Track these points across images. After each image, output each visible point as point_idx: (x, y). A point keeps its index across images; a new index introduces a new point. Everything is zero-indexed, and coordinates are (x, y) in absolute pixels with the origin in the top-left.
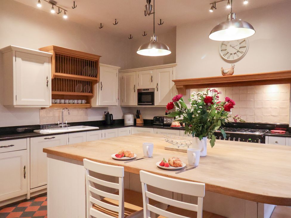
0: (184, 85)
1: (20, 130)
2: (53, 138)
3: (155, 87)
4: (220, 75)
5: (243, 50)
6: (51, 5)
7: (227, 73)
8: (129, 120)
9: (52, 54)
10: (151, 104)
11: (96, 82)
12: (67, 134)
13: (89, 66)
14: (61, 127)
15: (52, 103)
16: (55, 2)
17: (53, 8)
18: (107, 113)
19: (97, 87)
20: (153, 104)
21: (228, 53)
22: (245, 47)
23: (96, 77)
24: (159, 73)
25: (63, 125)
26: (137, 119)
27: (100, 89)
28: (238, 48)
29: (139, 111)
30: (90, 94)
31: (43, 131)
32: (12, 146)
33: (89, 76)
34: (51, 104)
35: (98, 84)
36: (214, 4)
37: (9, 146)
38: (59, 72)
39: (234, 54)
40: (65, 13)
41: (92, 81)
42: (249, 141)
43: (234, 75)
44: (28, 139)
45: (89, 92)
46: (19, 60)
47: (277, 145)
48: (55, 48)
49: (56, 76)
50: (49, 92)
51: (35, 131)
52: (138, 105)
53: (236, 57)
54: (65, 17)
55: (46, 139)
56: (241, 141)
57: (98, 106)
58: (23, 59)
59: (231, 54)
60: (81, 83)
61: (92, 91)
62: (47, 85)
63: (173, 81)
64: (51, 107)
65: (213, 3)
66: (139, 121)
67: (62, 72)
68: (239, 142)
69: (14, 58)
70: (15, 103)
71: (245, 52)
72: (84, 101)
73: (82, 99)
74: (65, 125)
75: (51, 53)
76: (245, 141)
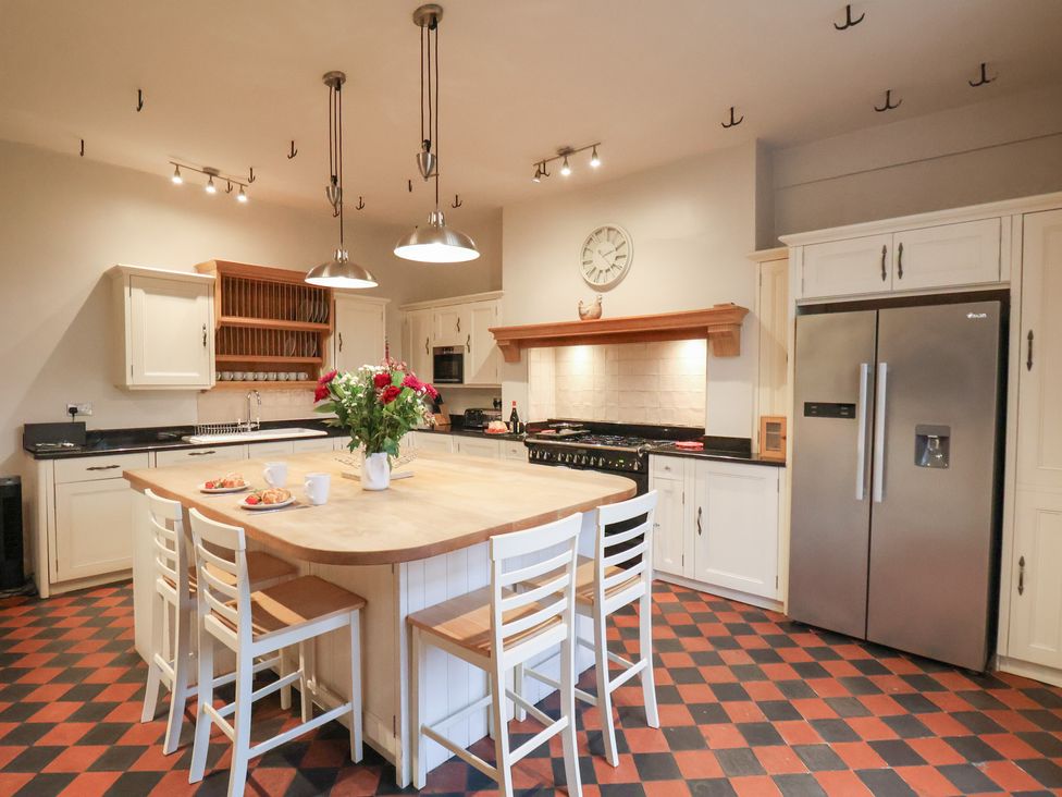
0: (512, 341)
1: (163, 435)
2: (210, 452)
3: (464, 343)
4: (576, 319)
5: (621, 263)
6: (208, 177)
9: (215, 277)
10: (458, 380)
11: (327, 333)
12: (246, 446)
13: (310, 299)
14: (244, 430)
15: (217, 380)
16: (214, 170)
17: (211, 182)
19: (330, 344)
20: (461, 382)
21: (595, 268)
22: (624, 256)
23: (327, 322)
24: (473, 314)
25: (248, 426)
27: (337, 350)
28: (612, 257)
29: (439, 395)
30: (316, 360)
31: (195, 440)
32: (114, 467)
33: (310, 321)
34: (214, 383)
35: (332, 337)
36: (542, 165)
37: (109, 467)
38: (234, 314)
39: (607, 271)
40: (242, 191)
41: (318, 332)
44: (152, 454)
45: (314, 356)
46: (138, 294)
47: (668, 474)
48: (221, 266)
49: (223, 322)
50: (209, 356)
51: (184, 438)
52: (436, 382)
53: (610, 279)
54: (242, 199)
58: (147, 292)
59: (601, 272)
60: (292, 336)
61: (319, 353)
62: (205, 343)
63: (490, 330)
64: (213, 388)
65: (539, 164)
66: (440, 420)
67: (240, 315)
69: (127, 290)
70: (129, 382)
71: (626, 266)
72: (302, 376)
73: (298, 371)
74: (253, 426)
75: (214, 275)
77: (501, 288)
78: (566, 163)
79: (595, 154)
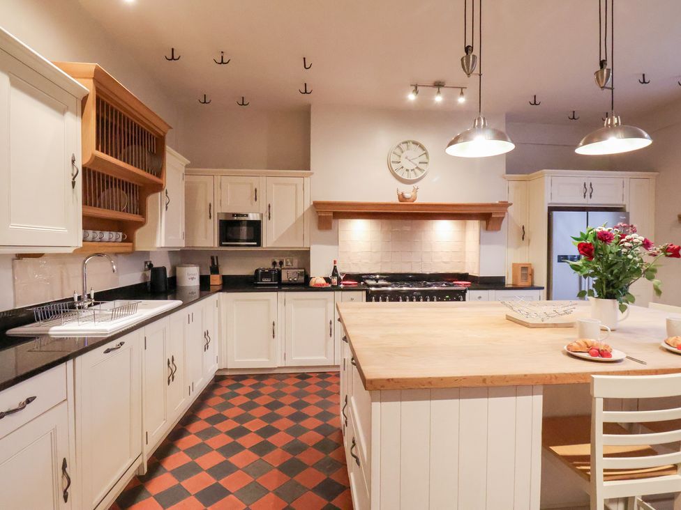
2: (121, 344)
3: (262, 211)
4: (395, 200)
5: (425, 167)
7: (409, 199)
8: (192, 279)
10: (255, 243)
11: (160, 188)
15: (83, 241)
18: (148, 264)
19: (155, 201)
20: (259, 245)
21: (402, 167)
22: (427, 163)
23: (159, 176)
24: (274, 186)
26: (211, 276)
27: (164, 209)
28: (417, 162)
29: (217, 258)
30: (137, 218)
32: (28, 401)
33: (148, 172)
35: (158, 194)
39: (412, 170)
41: (141, 185)
42: (447, 300)
43: (416, 202)
44: (70, 364)
45: (137, 213)
47: (480, 302)
49: (95, 158)
52: (221, 245)
53: (414, 176)
55: (108, 351)
56: (437, 301)
57: (158, 248)
59: (407, 170)
61: (142, 211)
62: (73, 184)
65: (414, 86)
66: (216, 280)
68: (435, 303)
72: (120, 236)
76: (442, 300)
77: (309, 170)
78: (439, 92)
79: (462, 93)
